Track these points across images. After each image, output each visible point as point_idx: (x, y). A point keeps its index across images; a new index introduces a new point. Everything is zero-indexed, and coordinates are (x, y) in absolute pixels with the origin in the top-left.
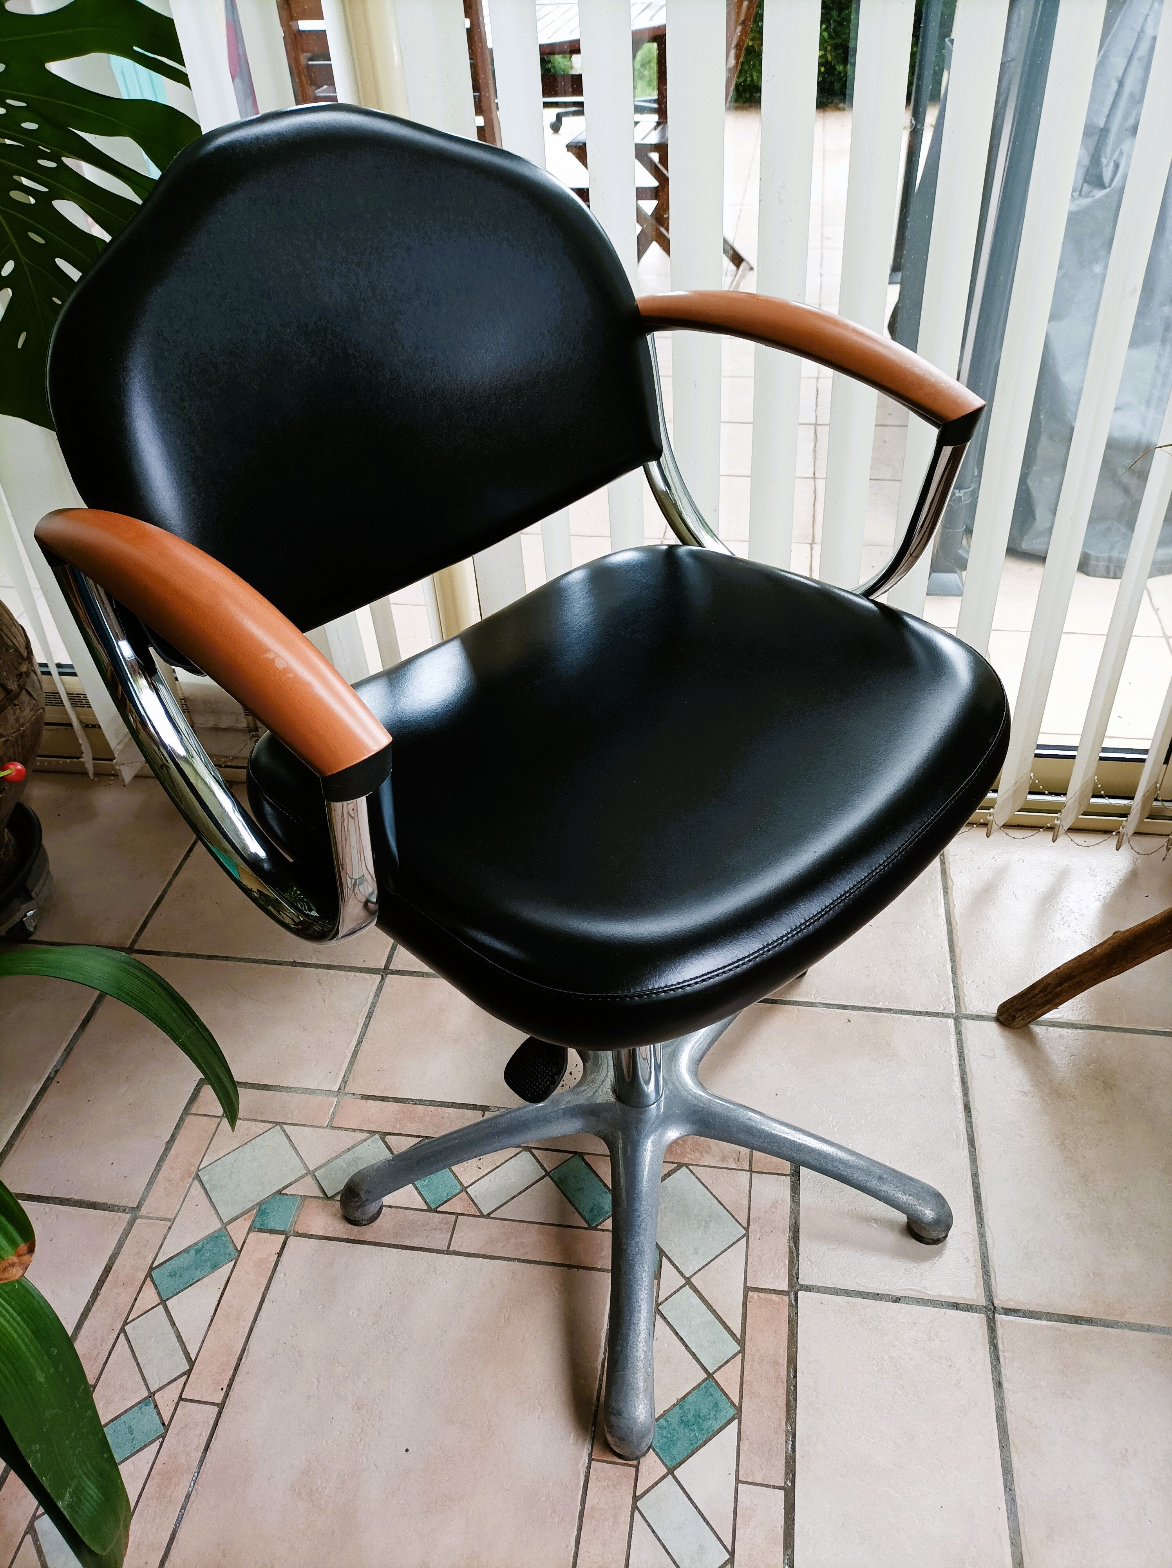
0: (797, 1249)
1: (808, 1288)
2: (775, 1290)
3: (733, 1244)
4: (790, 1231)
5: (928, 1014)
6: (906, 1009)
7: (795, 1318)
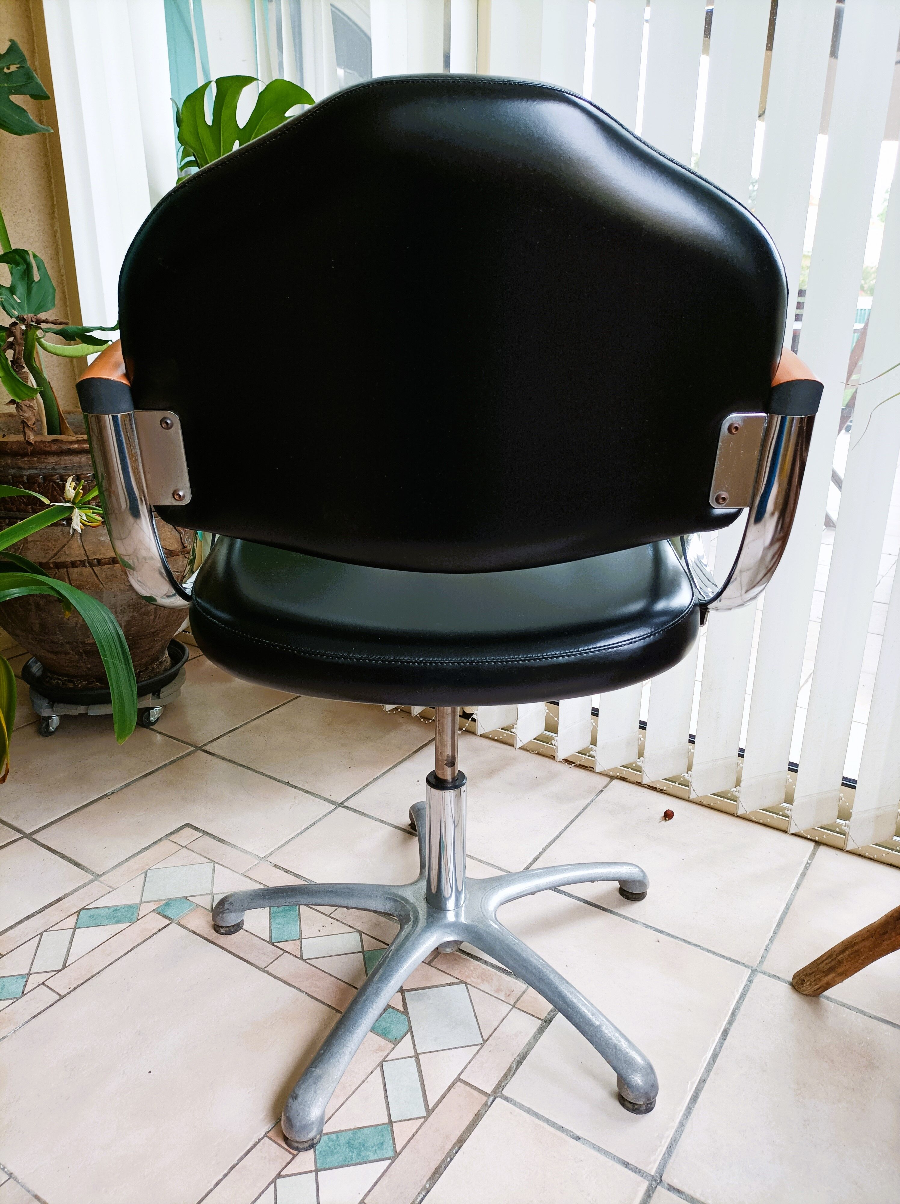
0: (516, 1069)
1: (506, 1099)
2: (480, 1089)
3: (468, 1046)
4: (518, 1056)
5: (730, 959)
6: (713, 950)
7: (483, 1114)
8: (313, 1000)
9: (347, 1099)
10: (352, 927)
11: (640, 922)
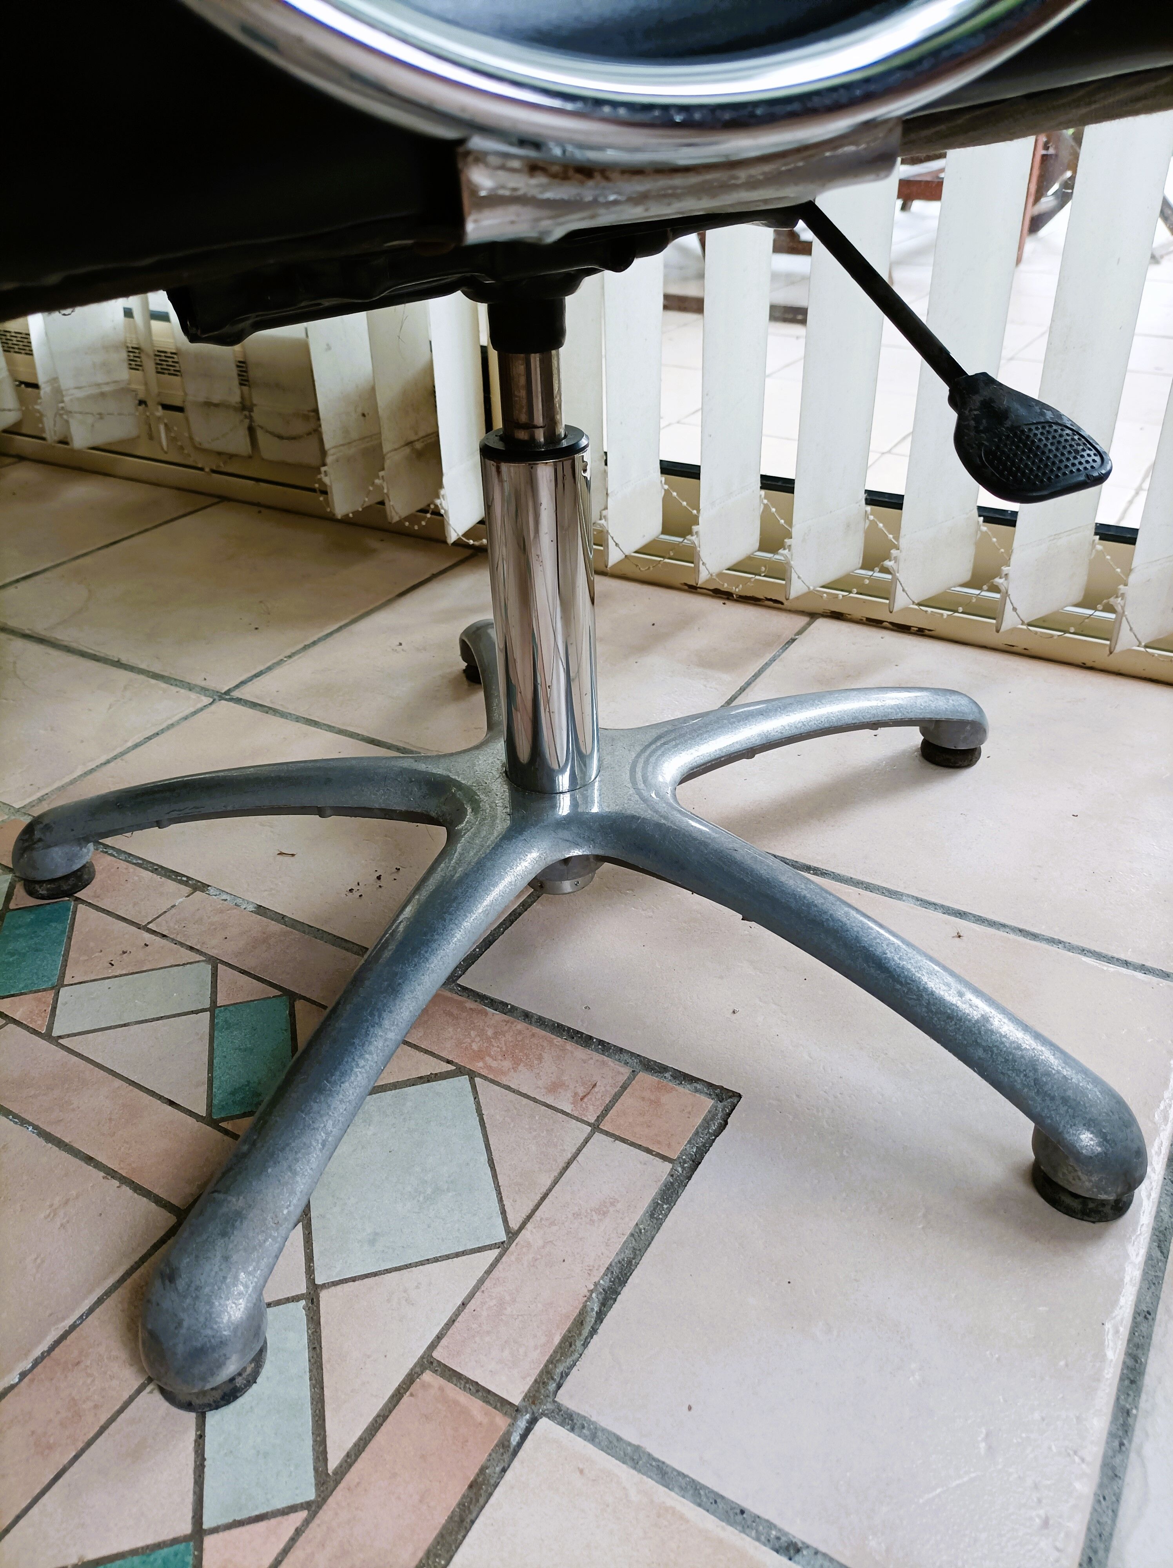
0: (600, 1317)
1: (569, 1420)
2: (489, 1392)
3: (464, 1253)
4: (605, 1274)
5: (1143, 969)
6: (1097, 950)
7: (492, 1481)
8: (50, 1145)
9: (76, 1457)
10: (198, 951)
11: (908, 896)
